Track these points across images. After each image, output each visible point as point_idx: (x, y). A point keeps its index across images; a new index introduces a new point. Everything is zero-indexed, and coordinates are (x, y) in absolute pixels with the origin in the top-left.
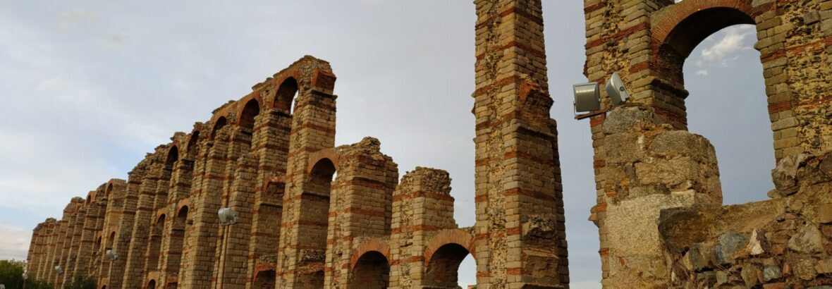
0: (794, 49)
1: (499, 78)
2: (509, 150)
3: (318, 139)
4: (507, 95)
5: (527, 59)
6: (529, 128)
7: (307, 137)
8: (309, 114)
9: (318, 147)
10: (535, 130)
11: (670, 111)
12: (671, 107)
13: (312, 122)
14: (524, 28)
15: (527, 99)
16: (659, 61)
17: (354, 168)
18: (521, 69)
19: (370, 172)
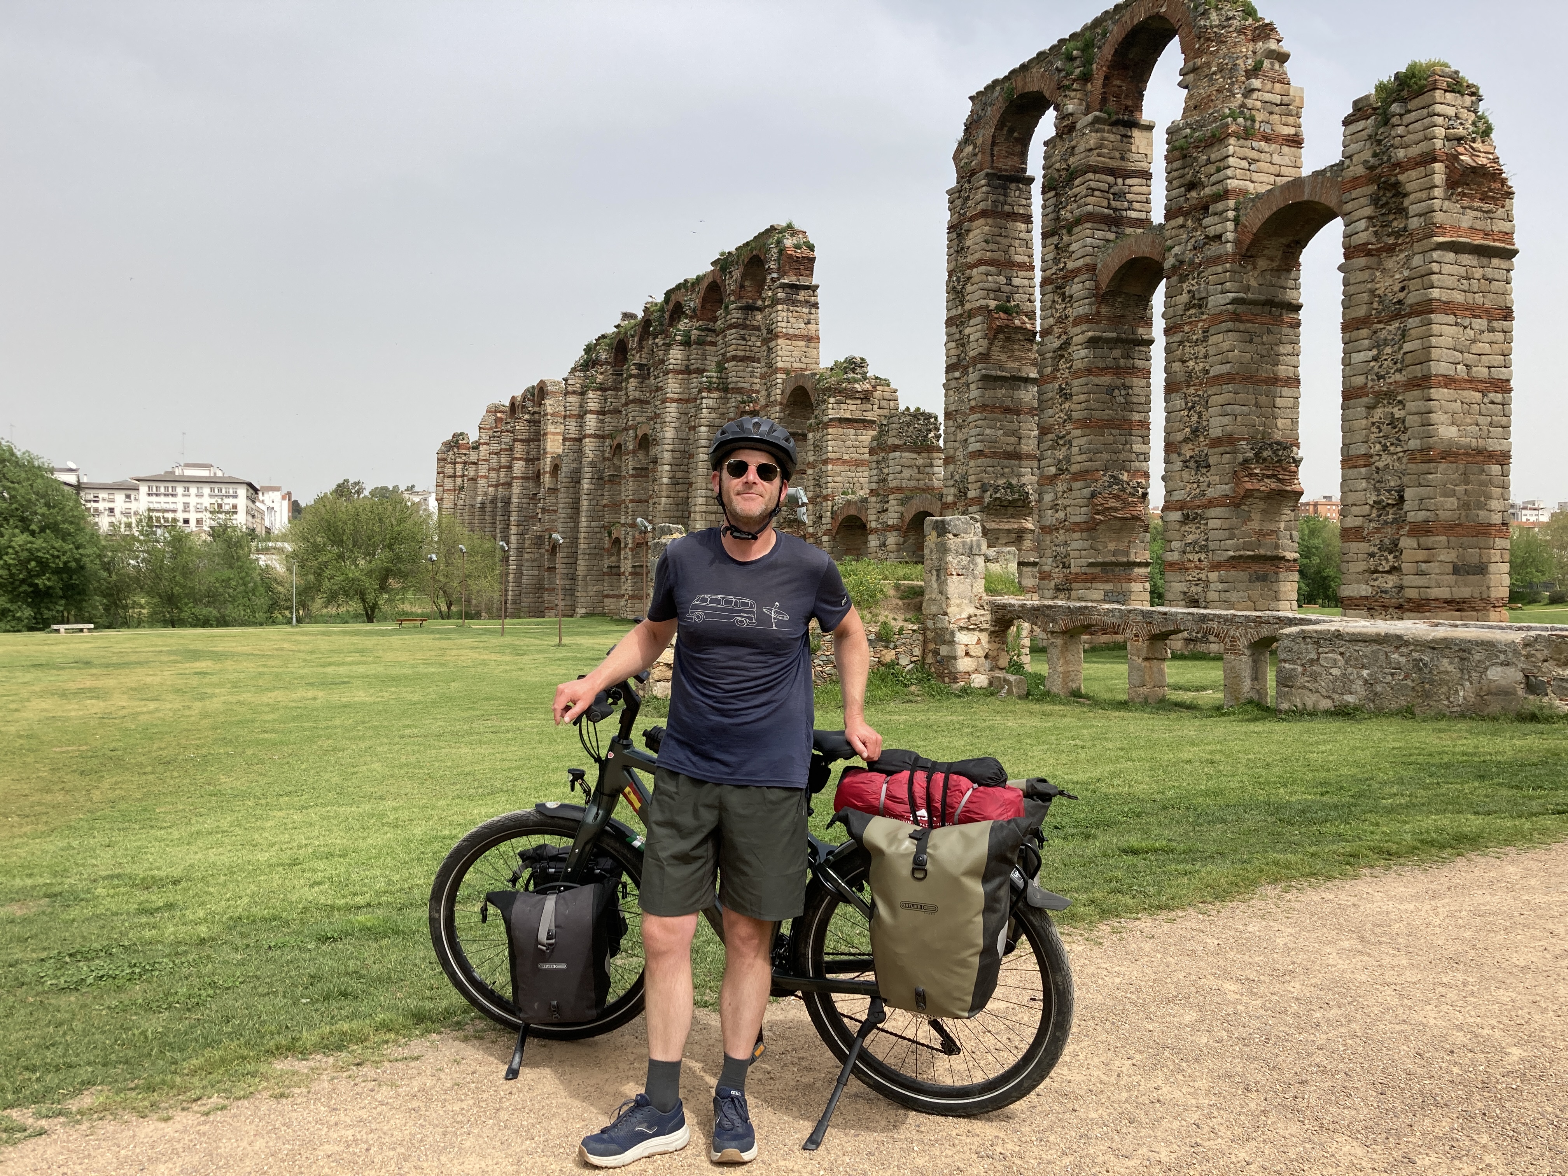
0: (1190, 323)
1: (968, 306)
2: (973, 403)
3: (795, 353)
4: (975, 330)
5: (1002, 279)
6: (999, 373)
7: (779, 353)
8: (780, 319)
9: (795, 365)
10: (1008, 375)
11: (1118, 367)
12: (1122, 362)
13: (784, 330)
14: (1000, 235)
15: (995, 338)
16: (1104, 310)
17: (830, 406)
18: (992, 295)
19: (853, 408)
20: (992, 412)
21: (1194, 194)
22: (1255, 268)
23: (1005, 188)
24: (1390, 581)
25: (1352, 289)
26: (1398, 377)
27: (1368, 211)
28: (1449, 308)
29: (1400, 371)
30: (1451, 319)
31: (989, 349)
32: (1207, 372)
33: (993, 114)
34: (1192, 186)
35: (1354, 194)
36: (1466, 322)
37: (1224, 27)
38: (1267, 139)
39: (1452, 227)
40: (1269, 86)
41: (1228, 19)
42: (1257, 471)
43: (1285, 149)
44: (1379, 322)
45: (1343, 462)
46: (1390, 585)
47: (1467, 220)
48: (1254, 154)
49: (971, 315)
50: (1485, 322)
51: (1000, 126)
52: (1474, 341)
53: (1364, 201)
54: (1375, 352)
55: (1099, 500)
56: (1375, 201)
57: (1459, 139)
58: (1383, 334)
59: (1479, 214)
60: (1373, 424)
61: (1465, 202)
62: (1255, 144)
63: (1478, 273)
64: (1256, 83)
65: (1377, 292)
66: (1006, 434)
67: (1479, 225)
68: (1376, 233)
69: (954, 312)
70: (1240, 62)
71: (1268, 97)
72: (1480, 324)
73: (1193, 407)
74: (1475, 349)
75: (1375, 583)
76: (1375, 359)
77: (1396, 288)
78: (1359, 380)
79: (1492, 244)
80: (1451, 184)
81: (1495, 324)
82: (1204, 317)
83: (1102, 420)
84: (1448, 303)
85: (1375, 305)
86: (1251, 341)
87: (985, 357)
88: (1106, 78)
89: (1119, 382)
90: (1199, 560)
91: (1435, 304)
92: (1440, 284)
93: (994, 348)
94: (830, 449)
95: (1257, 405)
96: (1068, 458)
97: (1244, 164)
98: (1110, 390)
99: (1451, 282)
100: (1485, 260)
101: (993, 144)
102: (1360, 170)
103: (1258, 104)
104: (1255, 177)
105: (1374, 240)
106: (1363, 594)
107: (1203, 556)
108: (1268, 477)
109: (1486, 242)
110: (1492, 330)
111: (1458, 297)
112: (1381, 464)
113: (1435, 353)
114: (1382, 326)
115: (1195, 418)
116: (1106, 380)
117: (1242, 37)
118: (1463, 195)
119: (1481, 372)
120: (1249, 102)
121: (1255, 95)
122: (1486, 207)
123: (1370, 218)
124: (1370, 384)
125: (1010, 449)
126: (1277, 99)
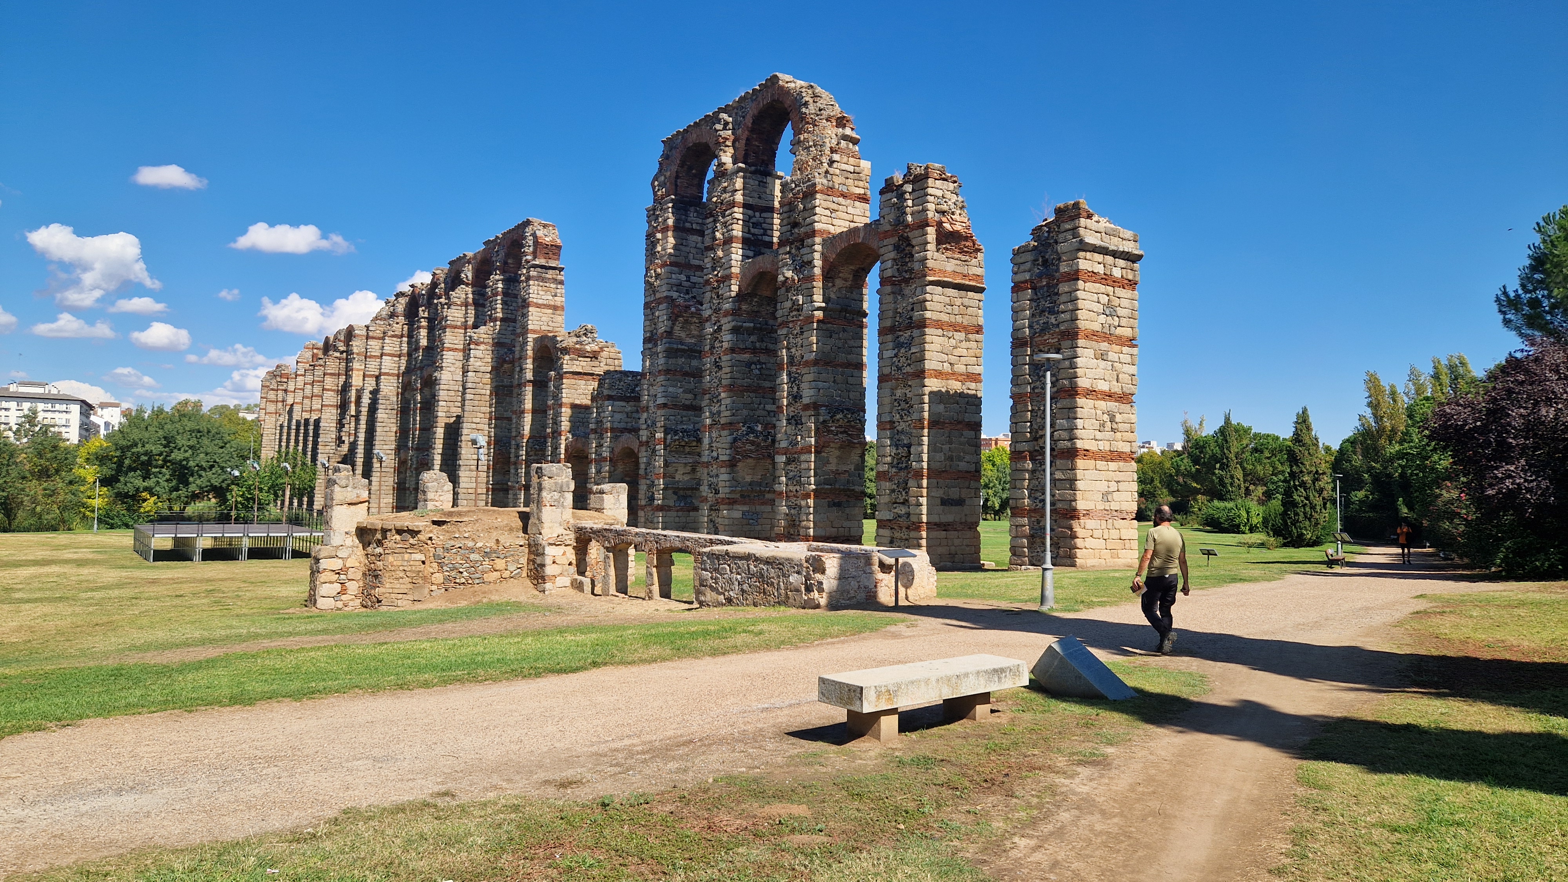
0: (793, 321)
1: (658, 295)
2: (660, 368)
3: (543, 319)
4: (662, 314)
5: (683, 277)
6: (680, 346)
7: (530, 318)
8: (531, 291)
9: (543, 328)
10: (686, 348)
11: (755, 348)
12: (758, 345)
13: (535, 300)
14: (682, 244)
15: (676, 320)
16: (744, 307)
17: (565, 362)
18: (675, 289)
19: (584, 364)
20: (674, 375)
21: (796, 230)
22: (834, 286)
23: (686, 210)
24: (902, 510)
25: (885, 307)
26: (908, 369)
27: (892, 255)
28: (939, 325)
29: (909, 365)
30: (940, 332)
31: (672, 328)
32: (802, 357)
33: (677, 155)
34: (795, 225)
35: (886, 242)
36: (950, 334)
37: (818, 115)
38: (844, 196)
39: (940, 270)
40: (845, 159)
41: (820, 110)
42: (833, 428)
43: (857, 204)
44: (900, 331)
45: (878, 426)
46: (903, 512)
47: (951, 266)
48: (835, 206)
49: (659, 302)
50: (963, 334)
51: (682, 165)
52: (955, 348)
53: (891, 248)
54: (896, 350)
55: (739, 444)
56: (897, 247)
57: (943, 213)
58: (902, 339)
59: (959, 262)
60: (896, 400)
61: (949, 254)
62: (835, 199)
63: (958, 302)
64: (836, 157)
65: (899, 310)
66: (684, 392)
67: (958, 269)
68: (898, 269)
69: (648, 299)
70: (827, 140)
71: (844, 167)
72: (960, 336)
73: (794, 381)
74: (957, 352)
75: (895, 511)
76: (896, 356)
77: (909, 308)
78: (887, 371)
79: (967, 283)
80: (939, 242)
81: (970, 336)
82: (801, 318)
83: (743, 386)
84: (938, 321)
85: (898, 319)
86: (831, 337)
87: (669, 333)
88: (747, 139)
89: (755, 359)
90: (796, 491)
91: (928, 322)
92: (932, 308)
93: (676, 328)
94: (564, 395)
95: (834, 382)
96: (719, 412)
97: (828, 213)
98: (749, 364)
99: (939, 307)
100: (963, 293)
101: (677, 177)
102: (888, 227)
103: (837, 172)
104: (835, 222)
105: (897, 274)
106: (888, 518)
107: (798, 488)
108: (841, 433)
109: (963, 282)
110: (968, 340)
111: (944, 317)
112: (900, 428)
113: (928, 355)
114: (901, 333)
115: (795, 389)
116: (746, 357)
117: (829, 123)
118: (947, 249)
119: (960, 368)
120: (831, 170)
121: (835, 165)
122: (963, 258)
123: (894, 260)
124: (893, 373)
125: (688, 402)
126: (851, 169)
